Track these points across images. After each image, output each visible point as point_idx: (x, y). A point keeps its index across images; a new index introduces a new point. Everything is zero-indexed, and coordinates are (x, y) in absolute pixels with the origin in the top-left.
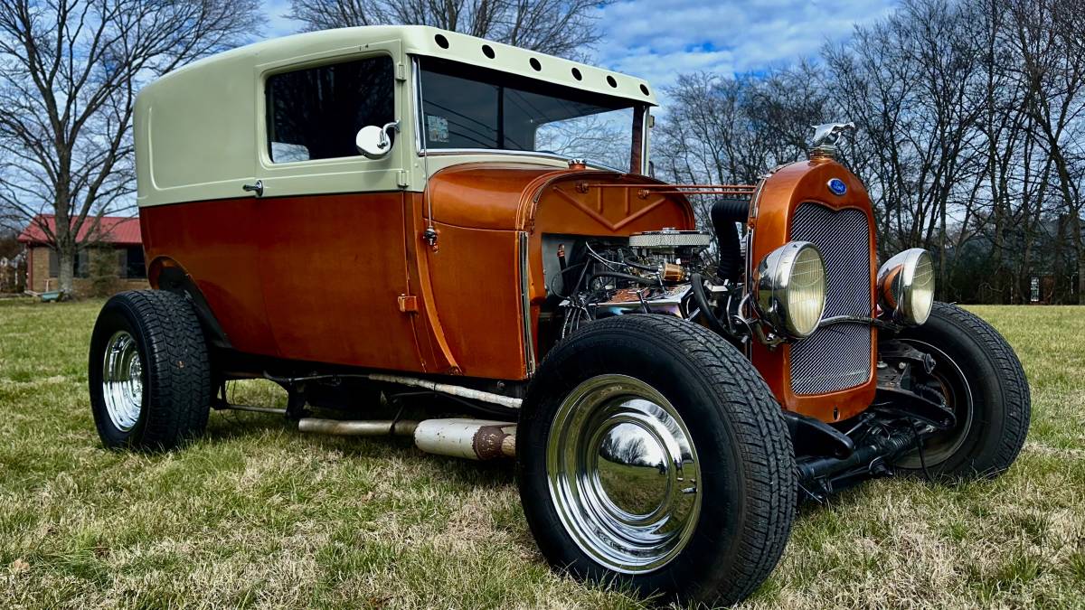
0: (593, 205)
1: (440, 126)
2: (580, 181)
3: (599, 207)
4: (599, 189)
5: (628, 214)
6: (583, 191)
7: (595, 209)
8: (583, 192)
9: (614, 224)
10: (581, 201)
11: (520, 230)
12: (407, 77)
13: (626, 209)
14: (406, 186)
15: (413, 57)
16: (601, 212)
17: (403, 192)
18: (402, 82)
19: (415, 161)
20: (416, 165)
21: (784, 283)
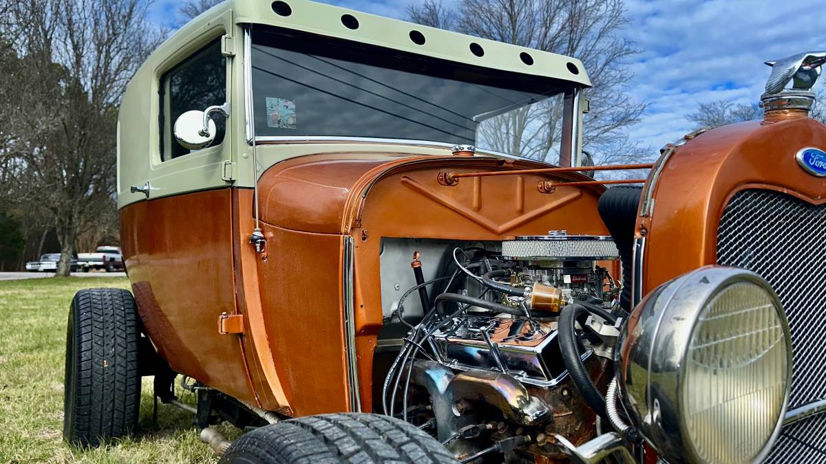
0: (467, 201)
1: (281, 109)
2: (443, 171)
3: (475, 203)
4: (476, 179)
5: (522, 212)
6: (449, 182)
7: (470, 206)
8: (449, 184)
9: (500, 224)
10: (446, 196)
11: (346, 233)
12: (236, 51)
13: (518, 207)
14: (233, 182)
15: (244, 27)
16: (479, 209)
17: (231, 188)
18: (232, 57)
19: (243, 150)
20: (245, 155)
21: (676, 359)
